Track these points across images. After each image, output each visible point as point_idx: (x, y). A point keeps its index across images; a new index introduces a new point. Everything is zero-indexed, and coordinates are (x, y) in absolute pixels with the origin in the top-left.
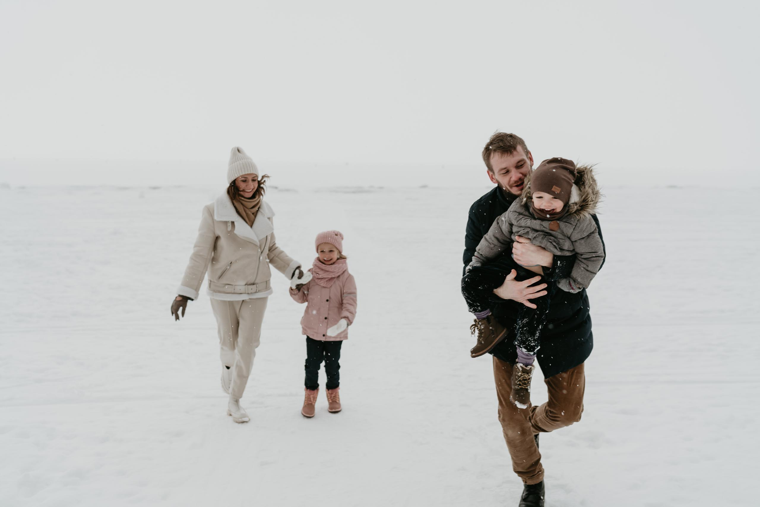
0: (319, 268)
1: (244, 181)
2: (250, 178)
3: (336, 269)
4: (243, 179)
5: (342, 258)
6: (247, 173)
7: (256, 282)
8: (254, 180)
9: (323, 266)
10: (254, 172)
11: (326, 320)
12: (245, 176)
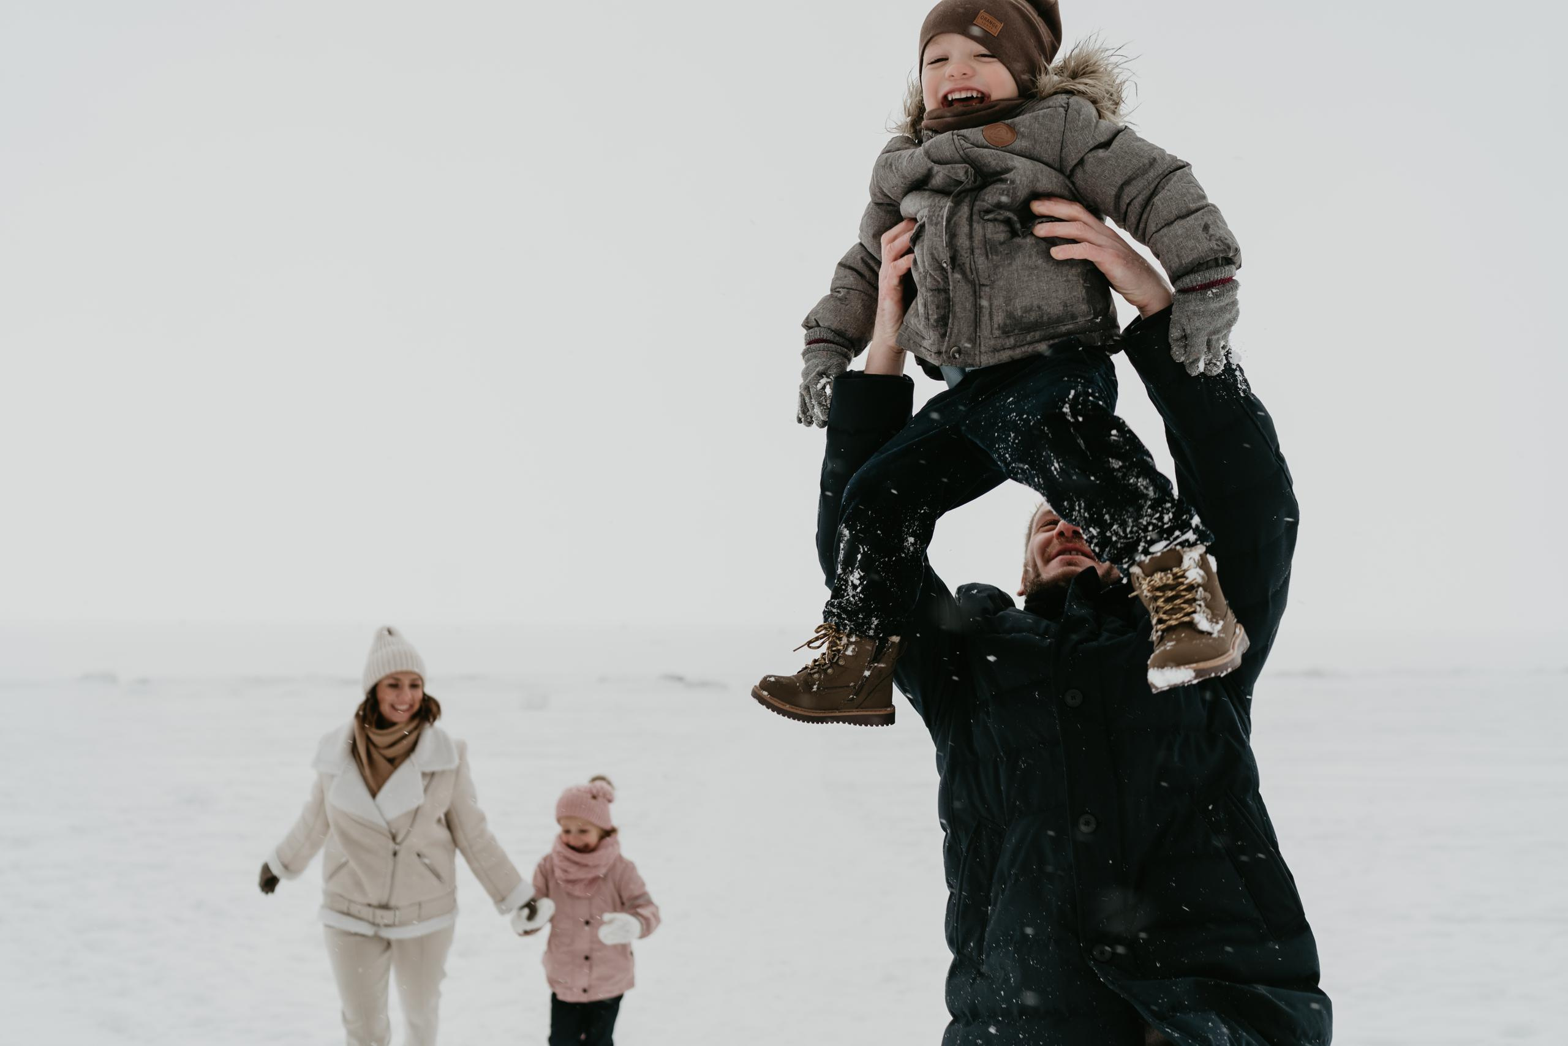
0: (568, 859)
1: (395, 686)
2: (406, 682)
3: (601, 860)
4: (391, 681)
5: (608, 833)
6: (399, 669)
7: (393, 903)
8: (414, 686)
9: (577, 857)
10: (417, 670)
11: (587, 963)
12: (396, 676)
